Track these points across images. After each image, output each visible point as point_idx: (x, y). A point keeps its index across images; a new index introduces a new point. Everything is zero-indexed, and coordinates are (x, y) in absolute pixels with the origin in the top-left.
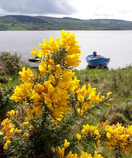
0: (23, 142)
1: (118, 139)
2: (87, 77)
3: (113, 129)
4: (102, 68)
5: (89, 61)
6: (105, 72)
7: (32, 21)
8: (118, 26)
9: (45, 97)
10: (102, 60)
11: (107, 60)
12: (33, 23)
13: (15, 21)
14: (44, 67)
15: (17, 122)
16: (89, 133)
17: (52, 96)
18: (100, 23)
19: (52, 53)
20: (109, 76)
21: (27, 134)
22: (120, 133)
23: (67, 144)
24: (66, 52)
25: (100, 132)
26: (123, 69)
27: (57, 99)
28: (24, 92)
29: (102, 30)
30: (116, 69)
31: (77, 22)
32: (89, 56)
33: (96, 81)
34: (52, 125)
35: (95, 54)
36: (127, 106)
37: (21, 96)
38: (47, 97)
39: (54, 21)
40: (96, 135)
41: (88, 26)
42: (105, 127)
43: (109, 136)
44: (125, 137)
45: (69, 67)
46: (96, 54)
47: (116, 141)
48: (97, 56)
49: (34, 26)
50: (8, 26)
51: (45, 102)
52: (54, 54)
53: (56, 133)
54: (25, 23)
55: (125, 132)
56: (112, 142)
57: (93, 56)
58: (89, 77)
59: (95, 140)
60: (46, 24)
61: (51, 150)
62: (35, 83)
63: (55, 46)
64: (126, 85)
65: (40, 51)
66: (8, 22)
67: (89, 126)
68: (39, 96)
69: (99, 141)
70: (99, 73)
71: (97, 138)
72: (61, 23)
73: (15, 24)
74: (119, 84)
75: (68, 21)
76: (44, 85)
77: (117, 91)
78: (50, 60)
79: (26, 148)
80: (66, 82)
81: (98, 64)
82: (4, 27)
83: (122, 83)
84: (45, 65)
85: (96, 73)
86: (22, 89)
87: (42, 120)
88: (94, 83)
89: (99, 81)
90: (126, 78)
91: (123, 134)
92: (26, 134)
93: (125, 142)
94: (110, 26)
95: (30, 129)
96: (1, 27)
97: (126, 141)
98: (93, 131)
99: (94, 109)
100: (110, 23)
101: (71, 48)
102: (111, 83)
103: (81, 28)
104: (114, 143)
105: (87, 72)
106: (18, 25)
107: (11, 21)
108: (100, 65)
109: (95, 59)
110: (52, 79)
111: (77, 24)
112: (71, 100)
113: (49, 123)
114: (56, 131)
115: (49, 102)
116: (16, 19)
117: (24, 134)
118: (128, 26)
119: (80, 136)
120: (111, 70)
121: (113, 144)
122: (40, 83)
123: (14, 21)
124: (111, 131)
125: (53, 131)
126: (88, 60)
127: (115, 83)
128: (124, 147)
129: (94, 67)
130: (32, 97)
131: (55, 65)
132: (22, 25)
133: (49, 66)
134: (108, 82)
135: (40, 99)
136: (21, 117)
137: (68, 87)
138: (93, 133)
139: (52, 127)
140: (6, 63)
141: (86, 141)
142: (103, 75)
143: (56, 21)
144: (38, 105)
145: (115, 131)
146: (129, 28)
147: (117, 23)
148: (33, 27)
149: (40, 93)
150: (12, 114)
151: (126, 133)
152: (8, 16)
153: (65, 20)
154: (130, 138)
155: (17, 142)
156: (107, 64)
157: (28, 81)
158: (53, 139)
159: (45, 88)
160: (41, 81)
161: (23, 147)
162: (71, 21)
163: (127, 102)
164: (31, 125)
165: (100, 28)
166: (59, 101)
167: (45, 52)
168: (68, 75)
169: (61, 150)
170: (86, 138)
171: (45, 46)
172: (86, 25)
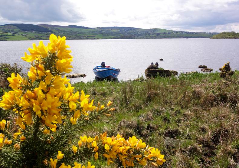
0: (13, 154)
1: (117, 151)
2: (94, 90)
3: (112, 140)
4: (111, 80)
5: (96, 73)
6: (114, 84)
7: (35, 29)
8: (129, 34)
9: (34, 104)
10: (111, 71)
11: (117, 71)
12: (35, 32)
13: (16, 30)
14: (34, 73)
15: (8, 133)
16: (86, 145)
17: (41, 103)
18: (109, 31)
19: (41, 58)
20: (118, 88)
21: (18, 145)
22: (119, 145)
23: (60, 155)
24: (57, 57)
25: (99, 144)
26: (134, 81)
27: (47, 107)
28: (13, 99)
29: (112, 39)
30: (126, 81)
31: (84, 30)
32: (97, 67)
33: (104, 95)
34: (46, 136)
35: (103, 65)
36: (138, 121)
37: (9, 103)
38: (35, 104)
39: (58, 30)
40: (94, 147)
41: (96, 35)
42: (103, 139)
43: (108, 148)
44: (125, 149)
45: (60, 73)
46: (105, 65)
47: (115, 154)
48: (105, 67)
49: (37, 35)
50: (8, 35)
51: (34, 109)
52: (44, 59)
53: (50, 144)
54: (27, 32)
55: (125, 144)
56: (111, 154)
57: (101, 67)
58: (97, 90)
59: (93, 153)
60: (49, 32)
61: (44, 163)
62: (25, 90)
63: (44, 50)
64: (137, 98)
65: (29, 56)
66: (8, 31)
67: (86, 137)
68: (28, 104)
69: (97, 154)
70: (107, 86)
71: (95, 150)
72: (67, 32)
73: (15, 33)
74: (130, 97)
75: (74, 30)
76: (34, 92)
77: (127, 104)
78: (40, 66)
79: (17, 160)
80: (58, 88)
81: (107, 76)
82: (4, 36)
83: (133, 96)
84: (35, 71)
85: (105, 86)
86: (11, 96)
87: (34, 130)
88: (102, 96)
89: (108, 95)
90: (137, 91)
91: (123, 145)
92: (16, 145)
93: (125, 155)
94: (120, 35)
95: (21, 140)
96: (1, 37)
97: (126, 153)
98: (91, 143)
99: (93, 120)
100: (121, 31)
101: (60, 53)
102: (120, 96)
103: (89, 37)
104: (113, 155)
105: (95, 85)
106: (19, 35)
107: (12, 30)
108: (109, 77)
109: (103, 70)
110: (43, 85)
111: (84, 33)
112: (64, 108)
113: (42, 133)
114: (50, 142)
115: (38, 110)
116: (17, 27)
117: (15, 146)
118: (140, 34)
119: (77, 148)
120: (121, 82)
121: (112, 157)
122: (30, 90)
123: (14, 30)
124: (109, 142)
125: (47, 142)
126: (96, 71)
127: (126, 96)
128: (124, 160)
129: (102, 80)
130: (21, 105)
131: (46, 70)
132: (24, 34)
133: (39, 72)
134: (117, 95)
135: (29, 107)
136: (14, 129)
137: (60, 94)
138: (91, 145)
139: (46, 138)
140: (5, 75)
141: (83, 153)
142: (112, 87)
143: (61, 30)
144: (27, 113)
145: (114, 143)
146: (141, 37)
147: (128, 31)
148: (35, 36)
149: (29, 100)
150: (3, 124)
151: (127, 145)
152: (8, 24)
153: (71, 28)
154: (130, 151)
155: (7, 154)
156: (117, 76)
157: (17, 88)
158: (46, 150)
159: (35, 95)
160: (32, 88)
161: (13, 159)
162: (78, 30)
163: (138, 116)
164: (23, 136)
165: (109, 36)
166: (49, 108)
167: (34, 58)
168: (60, 81)
169: (54, 162)
170: (83, 150)
171: (34, 51)
172: (94, 34)
